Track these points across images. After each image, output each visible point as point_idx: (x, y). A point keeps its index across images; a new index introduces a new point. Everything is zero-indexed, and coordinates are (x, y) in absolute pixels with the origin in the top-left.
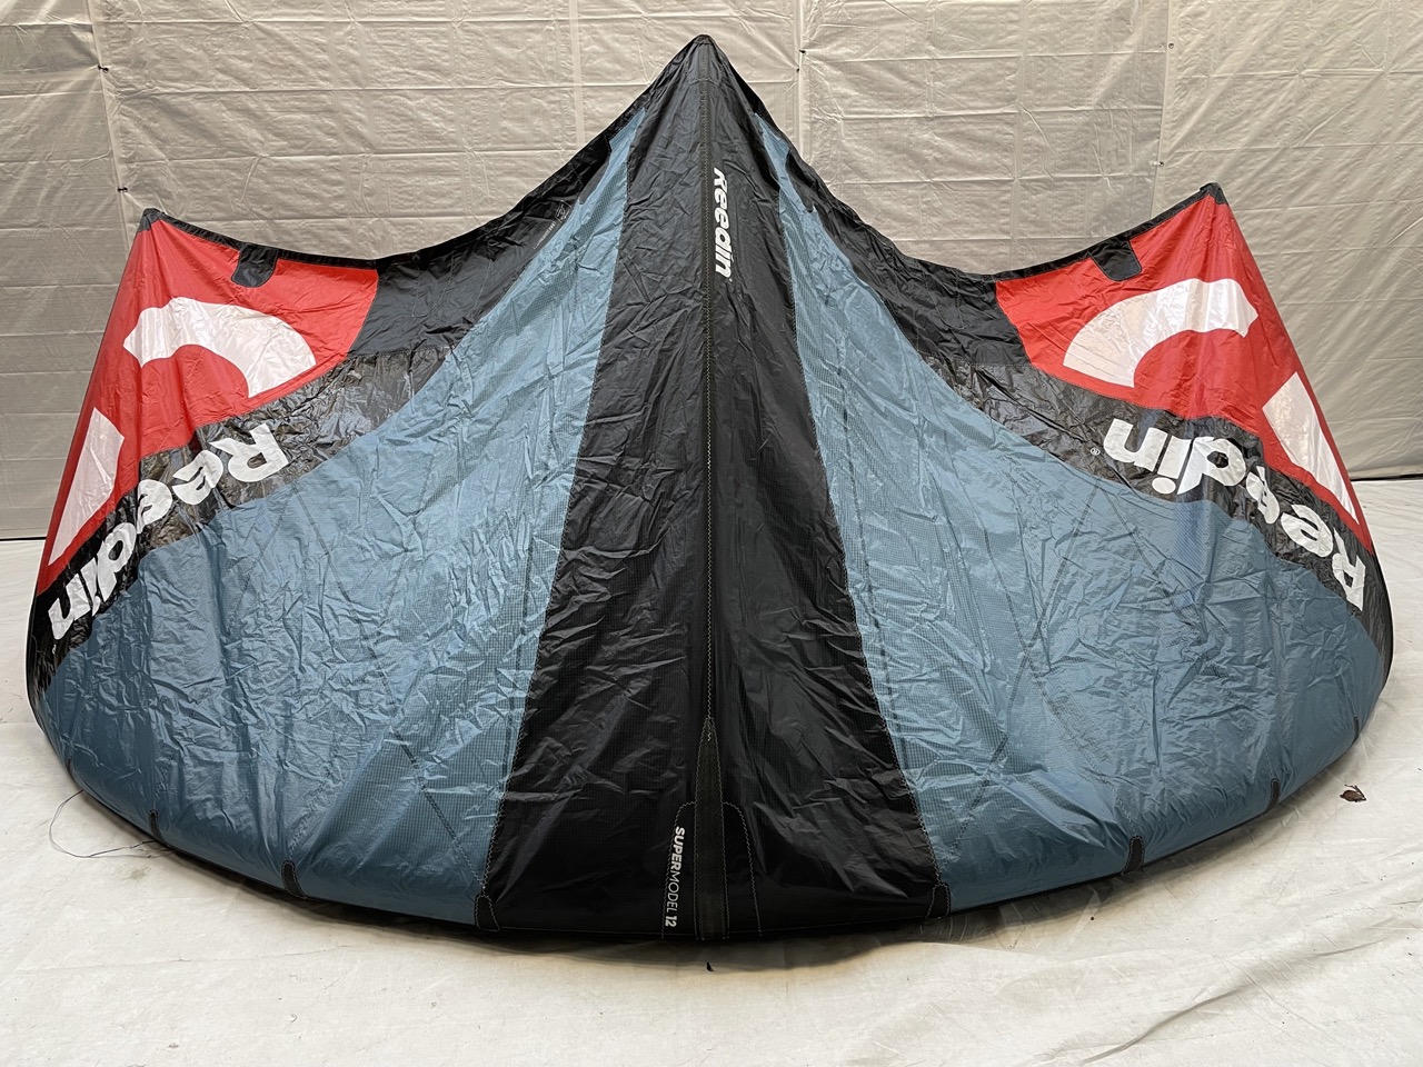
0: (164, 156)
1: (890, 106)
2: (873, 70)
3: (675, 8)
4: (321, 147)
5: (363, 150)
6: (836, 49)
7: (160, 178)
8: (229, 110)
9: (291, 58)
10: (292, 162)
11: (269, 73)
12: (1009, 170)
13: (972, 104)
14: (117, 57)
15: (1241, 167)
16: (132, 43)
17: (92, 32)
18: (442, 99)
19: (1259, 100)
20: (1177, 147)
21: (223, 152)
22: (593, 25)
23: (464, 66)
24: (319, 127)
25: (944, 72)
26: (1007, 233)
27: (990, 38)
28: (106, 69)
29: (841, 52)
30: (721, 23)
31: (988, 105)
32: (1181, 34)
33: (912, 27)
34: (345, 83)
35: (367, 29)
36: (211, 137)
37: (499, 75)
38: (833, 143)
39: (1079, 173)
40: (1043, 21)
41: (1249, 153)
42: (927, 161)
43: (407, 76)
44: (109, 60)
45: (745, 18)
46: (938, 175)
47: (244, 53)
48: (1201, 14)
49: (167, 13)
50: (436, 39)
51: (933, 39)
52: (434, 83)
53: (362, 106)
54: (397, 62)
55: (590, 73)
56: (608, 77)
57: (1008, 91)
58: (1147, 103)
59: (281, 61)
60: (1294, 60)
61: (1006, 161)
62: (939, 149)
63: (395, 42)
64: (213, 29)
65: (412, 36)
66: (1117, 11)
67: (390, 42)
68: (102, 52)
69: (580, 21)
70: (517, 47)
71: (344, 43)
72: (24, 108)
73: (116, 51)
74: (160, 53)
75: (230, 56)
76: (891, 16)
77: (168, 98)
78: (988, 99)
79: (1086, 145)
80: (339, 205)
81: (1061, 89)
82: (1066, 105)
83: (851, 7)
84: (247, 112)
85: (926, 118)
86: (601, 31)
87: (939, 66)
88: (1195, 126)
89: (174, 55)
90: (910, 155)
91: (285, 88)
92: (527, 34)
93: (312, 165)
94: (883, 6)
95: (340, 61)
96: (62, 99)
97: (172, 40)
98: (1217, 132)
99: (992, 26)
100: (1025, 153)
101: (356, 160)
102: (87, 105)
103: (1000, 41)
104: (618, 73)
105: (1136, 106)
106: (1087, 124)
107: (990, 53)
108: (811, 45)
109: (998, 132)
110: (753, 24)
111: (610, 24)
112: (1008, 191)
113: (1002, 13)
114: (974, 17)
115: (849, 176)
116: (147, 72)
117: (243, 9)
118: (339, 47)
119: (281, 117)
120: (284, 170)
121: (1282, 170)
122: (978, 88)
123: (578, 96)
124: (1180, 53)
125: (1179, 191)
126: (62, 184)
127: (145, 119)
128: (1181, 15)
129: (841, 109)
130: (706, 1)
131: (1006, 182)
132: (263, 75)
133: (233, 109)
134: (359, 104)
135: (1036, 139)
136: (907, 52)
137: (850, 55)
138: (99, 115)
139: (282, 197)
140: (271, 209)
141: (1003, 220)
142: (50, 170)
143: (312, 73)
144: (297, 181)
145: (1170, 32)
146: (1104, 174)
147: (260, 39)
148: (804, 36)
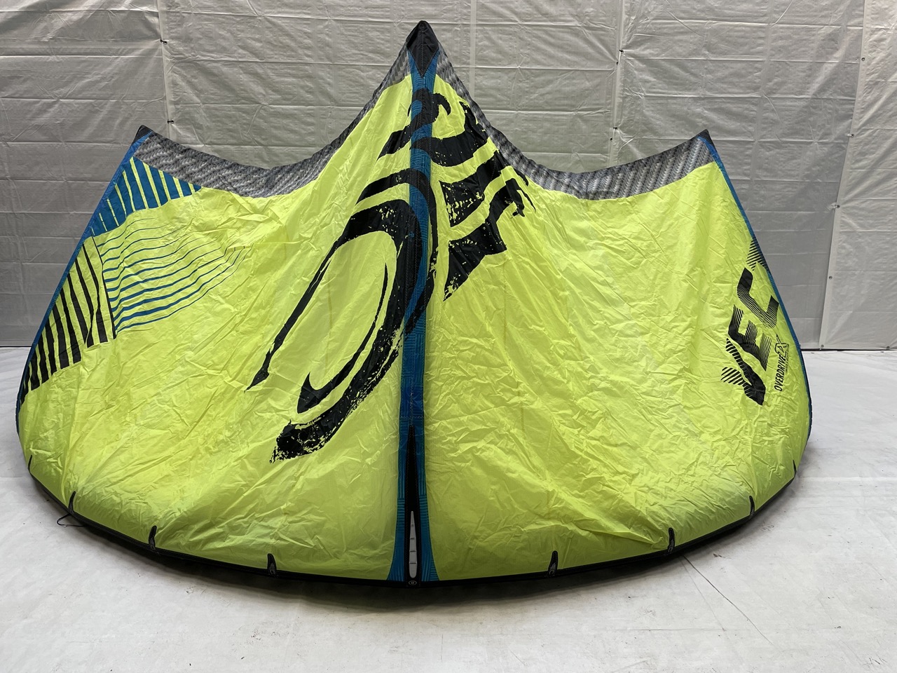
0: (199, 101)
1: (676, 89)
2: (667, 65)
3: (540, 19)
4: (303, 100)
5: (329, 103)
6: (643, 50)
7: (195, 115)
8: (245, 73)
9: (287, 41)
10: (282, 109)
11: (272, 50)
12: (752, 134)
13: (730, 90)
14: (173, 35)
16: (184, 26)
17: (158, 17)
20: (864, 125)
21: (238, 101)
22: (486, 28)
24: (302, 87)
25: (712, 68)
26: (748, 175)
27: (746, 48)
28: (166, 42)
29: (647, 52)
30: (566, 30)
31: (742, 91)
32: (870, 52)
33: (695, 38)
34: (321, 59)
35: (338, 25)
36: (232, 90)
38: (637, 111)
39: (798, 138)
40: (781, 38)
42: (698, 126)
43: (362, 56)
44: (168, 37)
45: (585, 27)
47: (257, 36)
48: (884, 40)
49: (209, 7)
50: (382, 33)
51: (709, 47)
52: (378, 61)
53: (331, 75)
54: (356, 47)
55: (481, 59)
56: (492, 62)
57: (755, 83)
58: (846, 95)
59: (281, 43)
61: (750, 128)
62: (706, 118)
63: (356, 34)
64: (238, 19)
65: (367, 30)
66: (830, 35)
67: (353, 33)
68: (164, 30)
69: (478, 25)
71: (322, 33)
72: (110, 64)
73: (173, 31)
74: (202, 33)
75: (248, 38)
76: (682, 30)
77: (206, 63)
78: (741, 87)
79: (804, 121)
80: (311, 139)
81: (791, 83)
82: (792, 94)
83: (656, 23)
84: (256, 75)
85: (700, 98)
86: (490, 33)
87: (710, 64)
88: (876, 112)
89: (211, 35)
90: (686, 121)
91: (282, 61)
92: (442, 32)
93: (296, 112)
94: (676, 23)
95: (320, 45)
96: (136, 60)
97: (211, 25)
98: (890, 117)
99: (747, 40)
100: (764, 123)
101: (325, 110)
102: (151, 64)
103: (752, 50)
104: (500, 60)
105: (839, 97)
106: (806, 107)
107: (745, 57)
108: (627, 47)
109: (747, 109)
110: (590, 32)
111: (496, 28)
112: (750, 149)
113: (754, 32)
114: (736, 33)
115: (647, 133)
116: (192, 45)
117: (259, 8)
118: (319, 36)
119: (278, 79)
120: (277, 114)
122: (736, 80)
123: (471, 74)
124: (869, 64)
125: (863, 154)
126: (131, 116)
127: (189, 76)
128: (871, 40)
129: (643, 89)
130: (561, 15)
131: (749, 142)
132: (268, 52)
133: (247, 72)
134: (329, 74)
135: (772, 115)
136: (690, 55)
137: (652, 55)
138: (158, 72)
139: (275, 132)
140: (266, 139)
141: (745, 168)
142: (124, 107)
143: (300, 51)
144: (285, 121)
145: (863, 50)
146: (815, 141)
147: (268, 28)
148: (623, 41)
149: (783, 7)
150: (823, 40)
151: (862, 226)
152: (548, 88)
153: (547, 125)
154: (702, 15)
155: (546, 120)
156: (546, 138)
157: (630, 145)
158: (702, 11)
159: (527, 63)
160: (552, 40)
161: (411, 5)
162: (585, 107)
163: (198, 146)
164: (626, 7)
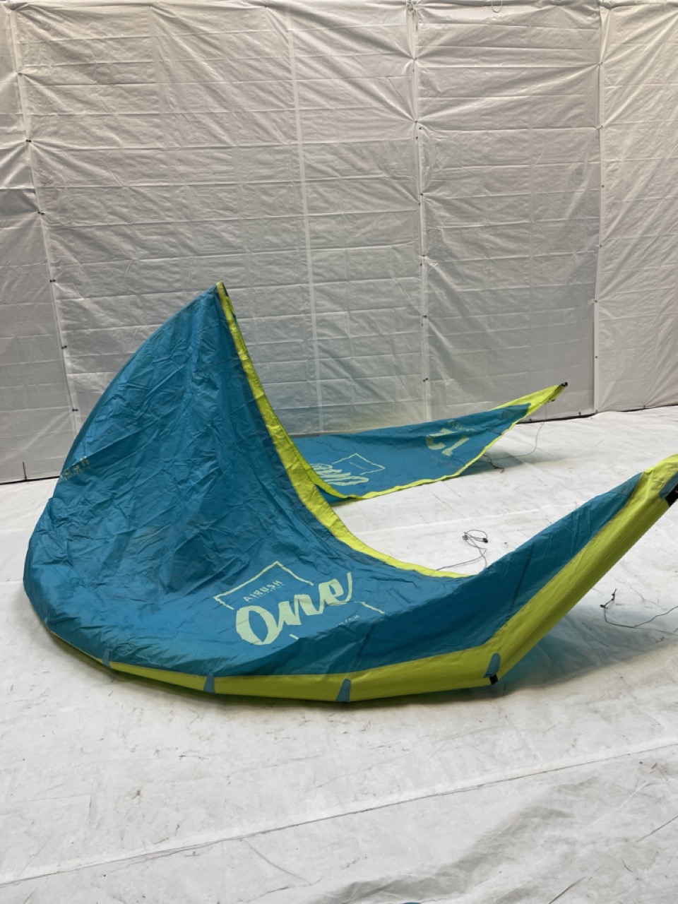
0: (77, 262)
1: (466, 221)
2: (458, 203)
3: (356, 174)
4: (168, 254)
5: (190, 254)
6: (438, 192)
7: (75, 274)
8: (115, 235)
9: (150, 205)
10: (151, 262)
11: (138, 214)
12: (527, 251)
13: (508, 219)
14: (49, 207)
15: (639, 246)
16: (59, 199)
17: (35, 193)
18: (233, 225)
19: (646, 212)
20: (609, 237)
21: (112, 258)
22: (315, 184)
23: (245, 207)
24: (166, 243)
25: (492, 202)
26: (527, 284)
27: (515, 185)
28: (43, 214)
29: (441, 194)
30: (378, 181)
31: (516, 219)
32: (608, 180)
33: (477, 180)
34: (180, 219)
35: (193, 189)
36: (105, 250)
37: (264, 211)
38: (438, 241)
39: (562, 252)
40: (541, 175)
41: (642, 239)
42: (487, 249)
43: (214, 213)
44: (44, 209)
45: (392, 178)
46: (492, 256)
47: (124, 203)
48: (617, 170)
49: (79, 182)
50: (230, 193)
51: (487, 186)
52: (229, 217)
53: (190, 230)
54: (209, 206)
56: (322, 211)
57: (525, 211)
58: (592, 215)
59: (145, 207)
60: (661, 191)
61: (525, 247)
62: (492, 242)
63: (207, 195)
64: (106, 190)
65: (216, 192)
66: (576, 170)
67: (205, 195)
68: (41, 204)
69: (307, 182)
70: (273, 196)
71: (179, 197)
73: (48, 204)
74: (75, 204)
75: (116, 205)
76: (466, 175)
77: (80, 229)
78: (516, 216)
79: (564, 238)
80: (178, 285)
81: (551, 210)
82: (553, 218)
83: (446, 171)
84: (125, 236)
85: (486, 227)
86: (318, 187)
87: (490, 200)
88: (616, 226)
89: (84, 205)
90: (478, 246)
91: (147, 222)
92: (279, 189)
93: (162, 264)
94: (461, 170)
95: (178, 206)
96: (17, 231)
97: (83, 197)
98: (627, 229)
99: (516, 179)
100: (535, 243)
101: (187, 260)
102: (31, 234)
103: (520, 187)
104: (327, 208)
105: (588, 218)
106: (565, 227)
107: (515, 192)
108: (426, 191)
109: (522, 233)
110: (396, 181)
111: (321, 183)
112: (527, 263)
113: (520, 172)
114: (507, 174)
116: (67, 215)
117: (123, 179)
118: (177, 199)
119: (145, 238)
120: (146, 267)
121: (658, 247)
122: (511, 211)
123: (306, 221)
124: (607, 190)
125: (610, 259)
126: (17, 279)
127: (66, 241)
128: (607, 171)
129: (442, 223)
130: (372, 170)
131: (525, 259)
132: (135, 215)
133: (117, 234)
134: (188, 229)
135: (540, 236)
136: (474, 193)
137: (446, 196)
138: (39, 239)
139: (147, 282)
140: (139, 289)
141: (526, 278)
142: (10, 272)
143: (162, 213)
144: (154, 272)
145: (602, 180)
146: (574, 252)
147: (132, 196)
148: (421, 186)
149: (539, 152)
150: (572, 174)
151: (615, 315)
152: (368, 228)
153: (370, 257)
154: (480, 162)
155: (369, 254)
156: (370, 268)
157: (437, 269)
158: (479, 159)
159: (349, 209)
160: (367, 190)
161: (250, 169)
162: (398, 241)
163: (79, 299)
164: (422, 160)
